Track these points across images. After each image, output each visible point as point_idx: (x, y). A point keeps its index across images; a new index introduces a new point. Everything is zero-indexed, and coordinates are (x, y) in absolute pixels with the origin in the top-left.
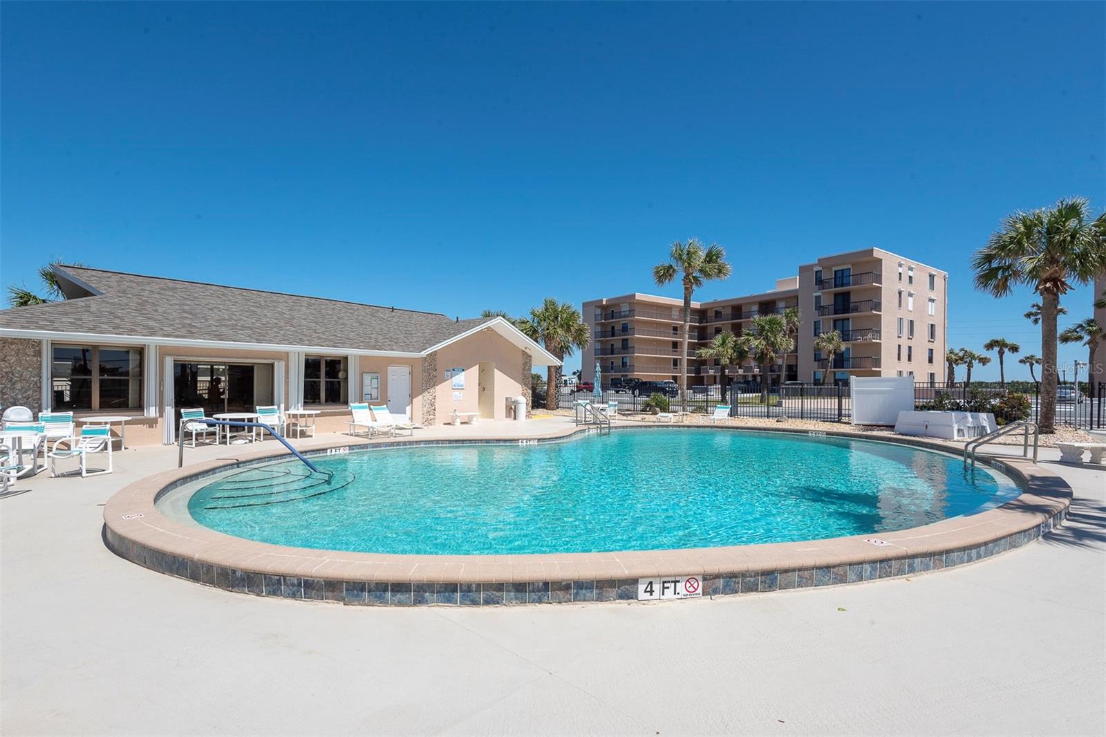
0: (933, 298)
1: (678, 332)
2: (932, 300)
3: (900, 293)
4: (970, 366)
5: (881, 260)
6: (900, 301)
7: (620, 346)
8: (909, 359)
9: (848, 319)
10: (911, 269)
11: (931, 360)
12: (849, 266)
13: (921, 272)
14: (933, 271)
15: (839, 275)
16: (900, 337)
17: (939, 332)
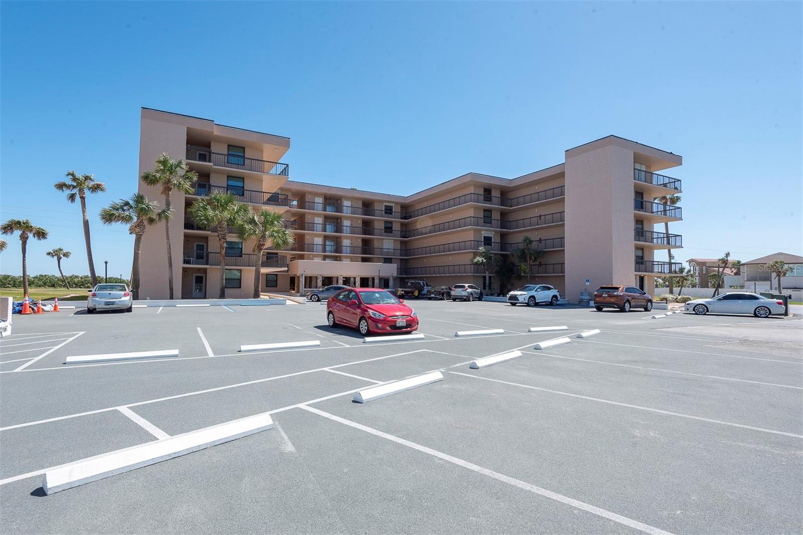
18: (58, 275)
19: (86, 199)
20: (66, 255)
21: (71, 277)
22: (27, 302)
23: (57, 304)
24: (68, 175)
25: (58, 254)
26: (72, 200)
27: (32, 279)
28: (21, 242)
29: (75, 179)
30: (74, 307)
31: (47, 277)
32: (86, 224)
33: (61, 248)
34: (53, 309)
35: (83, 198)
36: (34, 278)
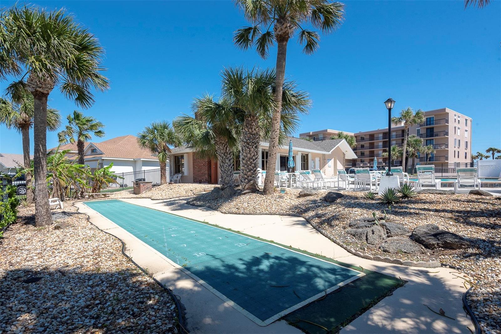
0: (467, 129)
2: (466, 131)
3: (455, 128)
5: (449, 113)
6: (455, 131)
8: (458, 157)
9: (433, 139)
10: (459, 117)
11: (466, 158)
12: (434, 116)
13: (463, 118)
14: (467, 118)
15: (428, 120)
16: (455, 147)
17: (469, 145)
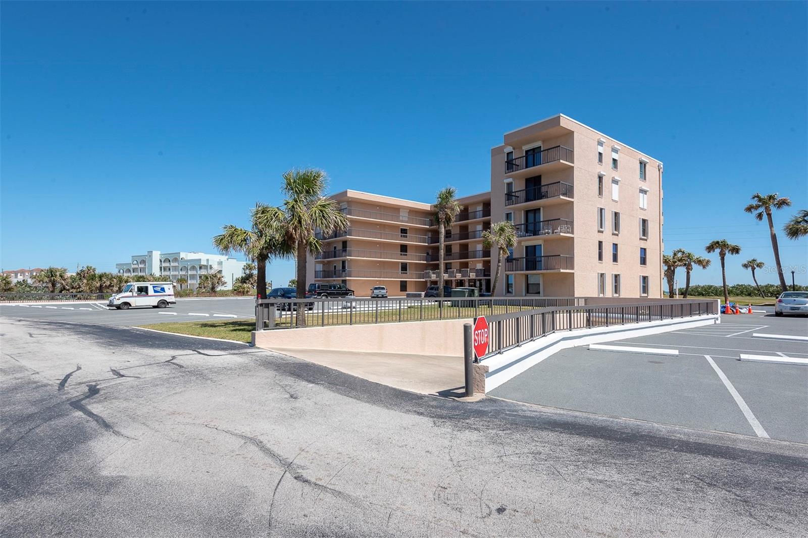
0: (644, 188)
1: (408, 235)
2: (643, 191)
3: (600, 178)
4: (689, 268)
5: (573, 132)
6: (600, 189)
7: (341, 248)
8: (615, 259)
9: (540, 207)
10: (615, 150)
11: (643, 261)
12: (540, 143)
13: (630, 157)
14: (645, 158)
15: (531, 155)
16: (602, 232)
17: (653, 228)
18: (754, 284)
19: (772, 215)
20: (760, 265)
21: (766, 286)
22: (729, 305)
23: (750, 308)
24: (754, 198)
25: (752, 265)
26: (760, 219)
27: (731, 289)
28: (720, 257)
29: (760, 200)
30: (765, 312)
31: (744, 286)
32: (774, 238)
33: (755, 259)
34: (747, 312)
35: (769, 215)
36: (732, 287)
